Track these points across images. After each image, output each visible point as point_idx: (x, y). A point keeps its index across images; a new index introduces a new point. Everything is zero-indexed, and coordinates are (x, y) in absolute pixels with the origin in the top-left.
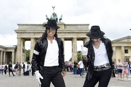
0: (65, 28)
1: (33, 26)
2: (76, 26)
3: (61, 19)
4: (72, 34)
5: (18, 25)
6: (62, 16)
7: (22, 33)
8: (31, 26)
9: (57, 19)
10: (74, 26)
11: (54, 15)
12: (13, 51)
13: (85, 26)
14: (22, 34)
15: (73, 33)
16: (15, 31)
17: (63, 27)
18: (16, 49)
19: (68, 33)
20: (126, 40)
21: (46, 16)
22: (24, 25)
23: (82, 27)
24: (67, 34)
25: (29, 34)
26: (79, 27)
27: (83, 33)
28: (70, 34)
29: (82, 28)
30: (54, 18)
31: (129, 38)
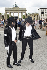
1: (10, 8)
2: (22, 8)
3: (18, 6)
4: (21, 11)
5: (5, 8)
12: (4, 16)
14: (7, 11)
16: (5, 10)
17: (19, 9)
18: (5, 15)
23: (24, 9)
25: (9, 11)
30: (16, 6)
31: (35, 13)
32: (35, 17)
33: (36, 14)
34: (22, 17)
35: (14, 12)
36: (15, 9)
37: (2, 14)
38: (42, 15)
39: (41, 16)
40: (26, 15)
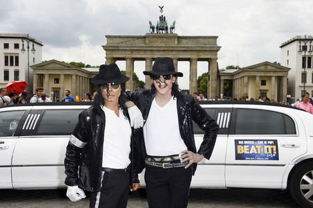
0: (179, 43)
1: (130, 39)
2: (196, 40)
3: (173, 28)
4: (189, 53)
5: (106, 37)
6: (174, 24)
7: (112, 50)
8: (126, 40)
9: (167, 28)
10: (194, 40)
11: (162, 19)
13: (211, 40)
14: (114, 52)
15: (190, 51)
16: (103, 47)
17: (176, 42)
19: (184, 51)
20: (263, 68)
21: (150, 23)
22: (115, 37)
23: (206, 41)
24: (182, 53)
25: (123, 52)
26: (202, 40)
27: (206, 50)
28: (186, 53)
29: (206, 43)
30: (162, 25)
31: (266, 64)
32: (263, 83)
33: (269, 68)
34: (195, 84)
35: (150, 56)
36: (159, 43)
37: (88, 66)
38: (304, 75)
39: (298, 83)
40: (213, 77)
